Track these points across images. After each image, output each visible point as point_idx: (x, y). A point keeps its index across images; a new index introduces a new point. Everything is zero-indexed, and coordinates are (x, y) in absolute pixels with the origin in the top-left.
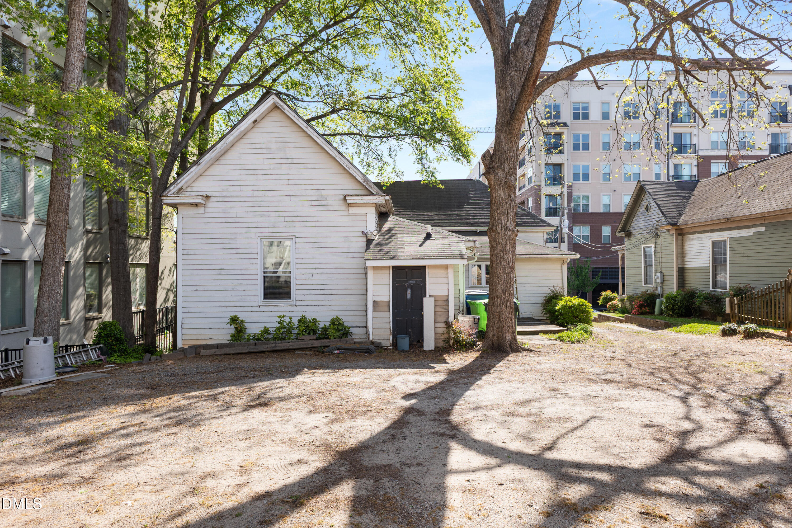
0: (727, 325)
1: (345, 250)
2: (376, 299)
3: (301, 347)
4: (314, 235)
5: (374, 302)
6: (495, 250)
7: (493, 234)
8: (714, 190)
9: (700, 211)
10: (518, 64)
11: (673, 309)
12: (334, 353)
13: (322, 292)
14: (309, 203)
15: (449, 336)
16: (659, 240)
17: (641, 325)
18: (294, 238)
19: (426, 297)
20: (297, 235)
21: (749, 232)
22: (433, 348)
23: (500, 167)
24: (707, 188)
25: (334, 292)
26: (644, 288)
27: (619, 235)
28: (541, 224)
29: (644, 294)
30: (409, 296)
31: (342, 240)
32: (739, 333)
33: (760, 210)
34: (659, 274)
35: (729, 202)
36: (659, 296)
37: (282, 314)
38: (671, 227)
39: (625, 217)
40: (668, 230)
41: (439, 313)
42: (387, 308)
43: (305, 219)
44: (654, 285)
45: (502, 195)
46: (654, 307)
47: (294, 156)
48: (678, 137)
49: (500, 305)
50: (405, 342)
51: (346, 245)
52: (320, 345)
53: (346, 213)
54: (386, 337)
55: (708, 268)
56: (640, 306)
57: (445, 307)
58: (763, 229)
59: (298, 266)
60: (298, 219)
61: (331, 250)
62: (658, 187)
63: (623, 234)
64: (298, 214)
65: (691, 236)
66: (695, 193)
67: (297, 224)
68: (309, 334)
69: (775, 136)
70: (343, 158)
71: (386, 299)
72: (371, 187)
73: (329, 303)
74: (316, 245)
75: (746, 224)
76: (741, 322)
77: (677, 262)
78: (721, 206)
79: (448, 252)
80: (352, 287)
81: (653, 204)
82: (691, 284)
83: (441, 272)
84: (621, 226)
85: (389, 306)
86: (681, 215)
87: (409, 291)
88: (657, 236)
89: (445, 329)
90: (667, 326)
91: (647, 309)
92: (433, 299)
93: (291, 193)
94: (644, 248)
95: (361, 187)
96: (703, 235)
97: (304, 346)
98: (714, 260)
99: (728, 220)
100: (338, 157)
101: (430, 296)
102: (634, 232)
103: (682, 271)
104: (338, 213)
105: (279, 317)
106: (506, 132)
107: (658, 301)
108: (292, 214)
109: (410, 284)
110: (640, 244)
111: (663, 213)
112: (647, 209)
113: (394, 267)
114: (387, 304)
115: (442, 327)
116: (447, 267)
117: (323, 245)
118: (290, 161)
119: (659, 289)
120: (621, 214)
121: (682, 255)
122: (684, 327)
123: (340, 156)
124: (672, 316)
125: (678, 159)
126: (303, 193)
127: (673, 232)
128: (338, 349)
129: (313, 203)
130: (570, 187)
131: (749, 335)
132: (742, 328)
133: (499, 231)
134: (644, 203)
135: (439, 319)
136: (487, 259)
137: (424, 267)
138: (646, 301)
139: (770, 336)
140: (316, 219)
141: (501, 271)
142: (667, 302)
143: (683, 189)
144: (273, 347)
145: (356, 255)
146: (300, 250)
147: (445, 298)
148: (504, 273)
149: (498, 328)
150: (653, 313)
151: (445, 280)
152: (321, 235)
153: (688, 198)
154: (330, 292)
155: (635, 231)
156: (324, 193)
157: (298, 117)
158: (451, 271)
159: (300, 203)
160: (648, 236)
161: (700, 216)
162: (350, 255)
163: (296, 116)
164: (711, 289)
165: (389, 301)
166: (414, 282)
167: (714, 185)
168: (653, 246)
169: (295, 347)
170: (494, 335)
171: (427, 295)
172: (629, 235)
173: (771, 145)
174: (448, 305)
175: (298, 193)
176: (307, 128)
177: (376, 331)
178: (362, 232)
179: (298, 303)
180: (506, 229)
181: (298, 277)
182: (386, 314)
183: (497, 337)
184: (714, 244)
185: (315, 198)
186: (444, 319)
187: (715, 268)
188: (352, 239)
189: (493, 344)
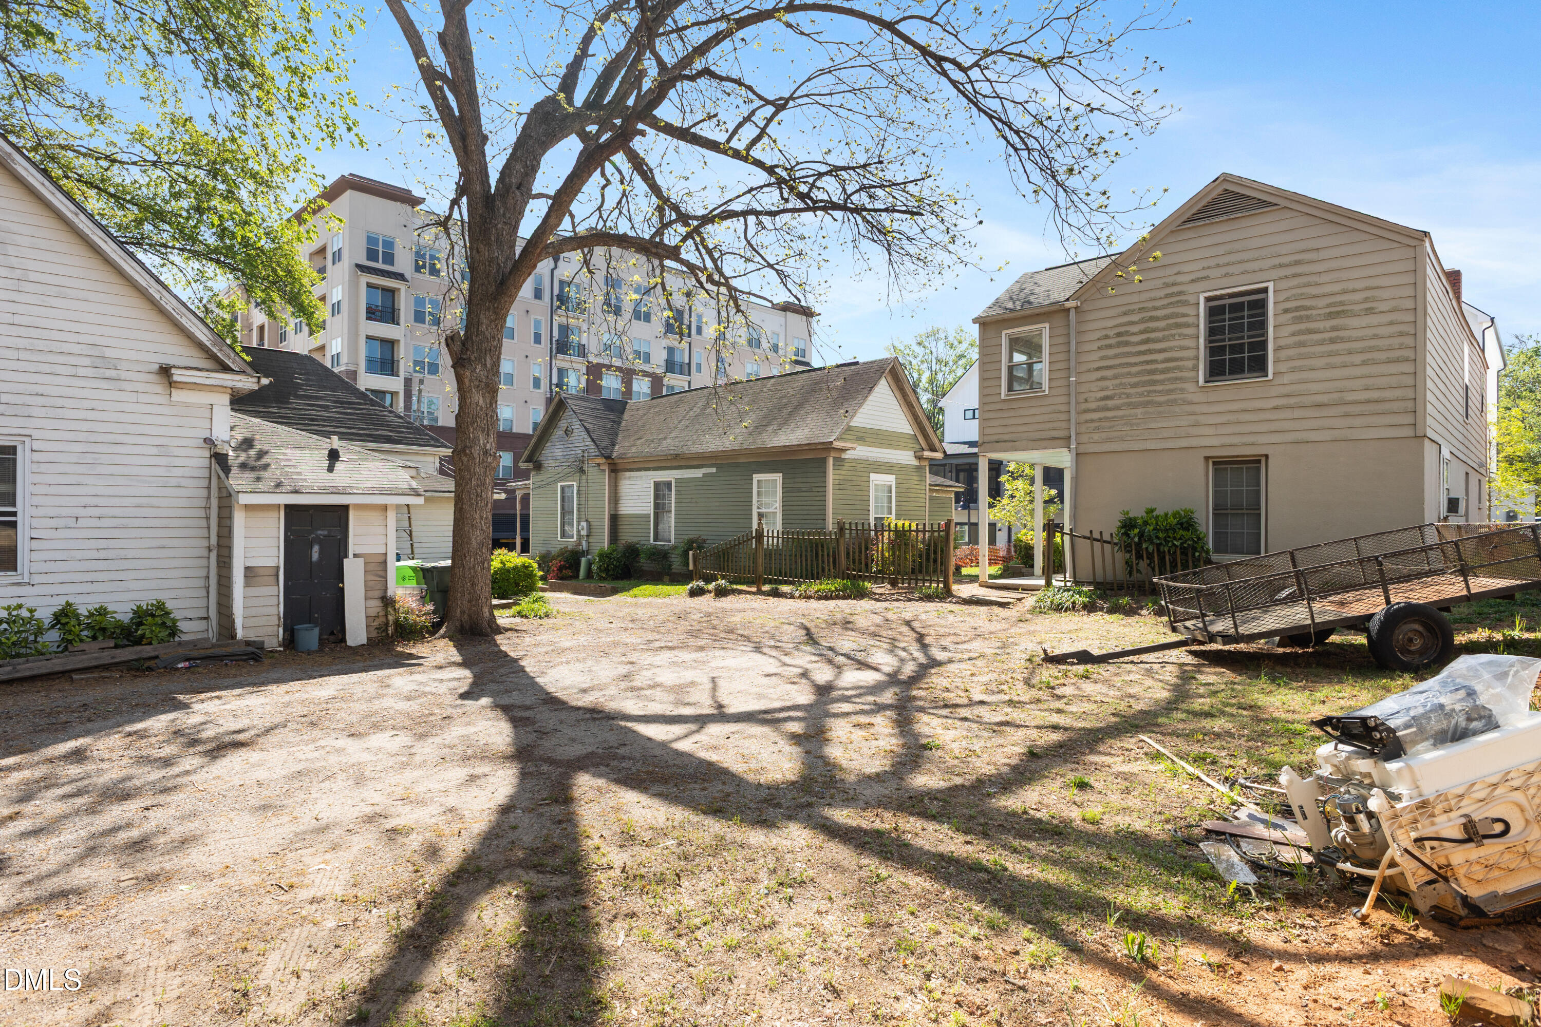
0: (694, 584)
1: (161, 471)
2: (252, 563)
3: (86, 665)
4: (81, 437)
5: (247, 569)
6: (467, 484)
7: (465, 459)
8: (650, 416)
9: (639, 442)
10: (508, 215)
11: (607, 570)
12: (177, 669)
13: (102, 554)
14: (71, 371)
15: (388, 620)
16: (584, 477)
17: (576, 593)
18: (27, 439)
19: (346, 557)
20: (36, 434)
21: (697, 473)
22: (365, 641)
23: (479, 359)
24: (640, 412)
25: (130, 554)
26: (559, 543)
27: (523, 466)
28: (432, 443)
29: (563, 552)
30: (315, 556)
31: (154, 451)
32: (710, 592)
33: (712, 448)
34: (584, 524)
35: (673, 435)
36: (584, 553)
37: (14, 602)
38: (604, 460)
39: (534, 440)
40: (598, 465)
41: (370, 584)
42: (273, 579)
43: (60, 402)
44: (575, 539)
45: (481, 402)
46: (578, 571)
47: (31, 265)
48: (565, 330)
49: (474, 567)
50: (310, 636)
51: (163, 461)
52: (134, 657)
53: (163, 399)
54: (271, 630)
55: (648, 516)
56: (560, 569)
57: (381, 573)
58: (714, 470)
59: (36, 500)
60: (40, 400)
61: (127, 470)
62: (583, 403)
63: (530, 465)
64: (40, 389)
65: (627, 474)
66: (626, 416)
67: (36, 412)
68: (94, 638)
69: (671, 350)
70: (165, 293)
71: (272, 563)
72: (229, 357)
73: (121, 576)
74: (89, 459)
75: (695, 463)
76: (708, 580)
77: (609, 507)
78: (665, 439)
79: (386, 485)
80: (176, 543)
81: (576, 426)
82: (628, 536)
83: (375, 516)
84: (527, 453)
85: (277, 576)
86: (614, 445)
87: (316, 549)
88: (582, 471)
89: (379, 610)
90: (615, 591)
91: (569, 572)
92: (361, 561)
93: (22, 343)
94: (563, 488)
95: (203, 355)
96: (643, 473)
97: (94, 663)
98: (657, 506)
99: (677, 456)
100: (155, 291)
101: (355, 556)
102: (546, 463)
103: (615, 519)
104: (142, 398)
105: (8, 608)
106: (489, 308)
107: (583, 560)
108: (21, 388)
109: (317, 536)
110: (555, 482)
111: (593, 440)
112: (568, 432)
113: (287, 507)
114: (273, 572)
115: (376, 605)
116: (385, 508)
117: (104, 459)
118: (17, 274)
119: (584, 543)
120: (526, 437)
121: (615, 499)
122: (636, 591)
123: (160, 288)
124: (605, 579)
125: (561, 361)
126: (55, 347)
127: (606, 467)
128: (188, 660)
129: (81, 372)
130: (408, 382)
131: (721, 593)
132: (711, 586)
133: (476, 455)
134: (563, 424)
135: (370, 594)
136: (448, 498)
137: (345, 508)
138: (567, 560)
139: (740, 592)
140: (86, 404)
141: (477, 516)
142: (600, 561)
143: (612, 411)
144: (9, 673)
145: (184, 482)
146: (43, 468)
147: (382, 559)
148: (481, 518)
149: (470, 601)
150: (576, 576)
151: (381, 530)
152: (100, 438)
153: (619, 423)
154: (123, 553)
155: (548, 463)
156: (108, 353)
157: (52, 188)
158: (391, 516)
159: (46, 368)
160: (569, 470)
161: (640, 449)
162: (173, 482)
163: (47, 183)
164: (652, 542)
165: (278, 568)
166: (326, 533)
167: (648, 409)
168: (575, 484)
169: (69, 668)
170: (463, 612)
171: (351, 555)
172: (538, 467)
173: (667, 361)
174: (386, 571)
175: (41, 345)
176: (76, 215)
177: (251, 622)
178: (205, 440)
179: (36, 579)
180: (486, 452)
181: (35, 522)
182: (272, 590)
183: (469, 616)
184: (657, 485)
185: (87, 361)
186: (378, 594)
187: (656, 515)
188: (177, 451)
189: (462, 626)
